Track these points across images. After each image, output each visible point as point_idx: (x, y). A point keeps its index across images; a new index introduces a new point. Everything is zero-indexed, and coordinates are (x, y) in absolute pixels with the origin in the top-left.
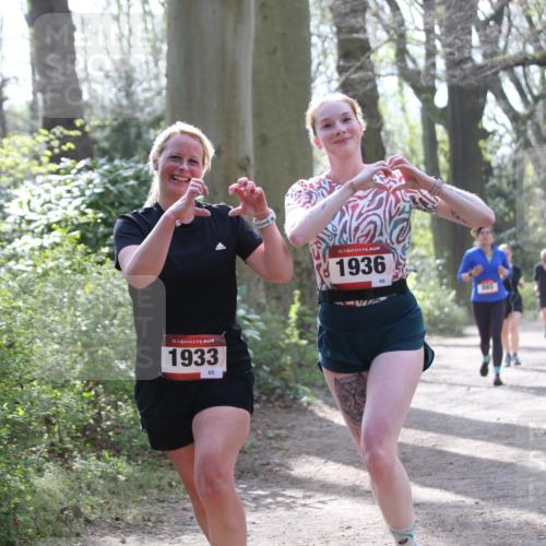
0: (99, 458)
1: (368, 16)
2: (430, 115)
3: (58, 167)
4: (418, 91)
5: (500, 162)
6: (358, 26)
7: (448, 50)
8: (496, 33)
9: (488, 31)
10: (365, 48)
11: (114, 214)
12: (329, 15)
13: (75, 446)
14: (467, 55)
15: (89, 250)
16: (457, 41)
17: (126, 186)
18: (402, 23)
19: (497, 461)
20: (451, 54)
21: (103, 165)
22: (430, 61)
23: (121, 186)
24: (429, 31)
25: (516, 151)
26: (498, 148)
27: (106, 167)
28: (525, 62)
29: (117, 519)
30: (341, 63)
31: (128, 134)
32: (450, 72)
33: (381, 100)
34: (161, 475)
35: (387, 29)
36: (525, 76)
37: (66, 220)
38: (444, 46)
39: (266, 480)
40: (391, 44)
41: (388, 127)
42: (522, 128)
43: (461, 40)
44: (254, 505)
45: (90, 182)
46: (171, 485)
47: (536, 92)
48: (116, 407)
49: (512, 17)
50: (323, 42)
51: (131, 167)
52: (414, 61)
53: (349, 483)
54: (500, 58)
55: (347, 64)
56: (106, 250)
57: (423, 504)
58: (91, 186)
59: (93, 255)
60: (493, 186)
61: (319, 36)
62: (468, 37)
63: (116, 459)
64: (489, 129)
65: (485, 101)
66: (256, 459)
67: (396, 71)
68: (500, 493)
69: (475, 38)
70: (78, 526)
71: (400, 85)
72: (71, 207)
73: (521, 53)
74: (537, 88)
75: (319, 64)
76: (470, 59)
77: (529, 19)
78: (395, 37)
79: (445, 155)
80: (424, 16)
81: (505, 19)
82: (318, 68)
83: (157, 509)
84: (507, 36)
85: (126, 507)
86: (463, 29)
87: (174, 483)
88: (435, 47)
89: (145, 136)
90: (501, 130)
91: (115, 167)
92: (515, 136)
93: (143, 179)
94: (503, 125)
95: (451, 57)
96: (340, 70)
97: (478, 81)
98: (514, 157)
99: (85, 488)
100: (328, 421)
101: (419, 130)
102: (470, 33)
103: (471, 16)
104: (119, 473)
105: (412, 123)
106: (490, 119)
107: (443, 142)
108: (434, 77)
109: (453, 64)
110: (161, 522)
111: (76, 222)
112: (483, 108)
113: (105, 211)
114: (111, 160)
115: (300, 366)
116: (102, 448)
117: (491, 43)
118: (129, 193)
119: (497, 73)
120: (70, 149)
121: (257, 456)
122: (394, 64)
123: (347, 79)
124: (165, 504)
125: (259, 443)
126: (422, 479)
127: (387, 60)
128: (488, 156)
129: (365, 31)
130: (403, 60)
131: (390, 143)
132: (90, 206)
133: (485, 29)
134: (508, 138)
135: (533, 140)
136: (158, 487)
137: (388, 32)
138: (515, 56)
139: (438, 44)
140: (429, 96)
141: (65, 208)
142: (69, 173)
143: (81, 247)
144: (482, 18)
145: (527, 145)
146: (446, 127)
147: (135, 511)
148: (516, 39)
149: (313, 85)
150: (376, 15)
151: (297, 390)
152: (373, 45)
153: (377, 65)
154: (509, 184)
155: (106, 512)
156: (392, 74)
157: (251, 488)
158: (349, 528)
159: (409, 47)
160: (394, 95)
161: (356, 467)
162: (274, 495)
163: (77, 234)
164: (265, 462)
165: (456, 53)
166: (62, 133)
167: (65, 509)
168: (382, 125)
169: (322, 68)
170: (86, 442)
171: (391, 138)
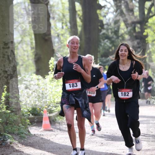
5: (108, 21)
25: (116, 16)
26: (107, 13)
42: (119, 4)
60: (104, 34)
64: (102, 4)
79: (80, 18)
90: (109, 6)
92: (115, 8)
98: (115, 19)
100: (21, 152)
101: (67, 5)
105: (64, 1)
107: (79, 11)
115: (7, 124)
131: (52, 12)
134: (112, 10)
135: (124, 10)
145: (122, 13)
146: (81, 3)
151: (5, 136)
154: (112, 33)
168: (49, 2)
171: (53, 9)
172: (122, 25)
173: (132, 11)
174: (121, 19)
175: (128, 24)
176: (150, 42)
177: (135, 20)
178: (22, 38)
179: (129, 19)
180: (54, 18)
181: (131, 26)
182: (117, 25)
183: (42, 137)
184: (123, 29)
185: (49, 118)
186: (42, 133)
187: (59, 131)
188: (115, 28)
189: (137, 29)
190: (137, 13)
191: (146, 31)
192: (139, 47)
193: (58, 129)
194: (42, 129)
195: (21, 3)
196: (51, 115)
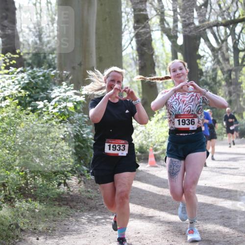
0: (27, 201)
1: (148, 4)
2: (175, 49)
3: (8, 71)
4: (170, 37)
5: (206, 69)
6: (143, 8)
7: (183, 19)
8: (205, 12)
9: (201, 11)
10: (146, 18)
11: (33, 92)
12: (130, 3)
13: (16, 196)
14: (191, 21)
15: (23, 109)
16: (187, 15)
17: (39, 80)
18: (162, 7)
19: (205, 203)
20: (185, 21)
21: (29, 70)
22: (175, 24)
23: (37, 80)
24: (175, 11)
25: (214, 65)
26: (206, 63)
27: (30, 71)
28: (217, 25)
29: (35, 229)
30: (135, 25)
31: (40, 57)
32: (184, 29)
33: (153, 42)
34: (54, 209)
35: (156, 10)
36: (218, 31)
37: (12, 95)
38: (181, 17)
39: (102, 212)
40: (158, 16)
41: (156, 53)
42: (217, 54)
43: (190, 15)
44: (96, 223)
45: (23, 78)
46: (59, 214)
47: (222, 38)
48: (34, 179)
49: (212, 5)
50: (127, 15)
51: (41, 71)
52: (168, 24)
53: (138, 213)
54: (207, 23)
55: (138, 26)
56: (30, 108)
57: (171, 222)
58: (23, 80)
59: (24, 111)
60: (203, 80)
61: (125, 13)
62: (192, 13)
63: (34, 202)
64: (202, 55)
65: (200, 42)
66: (97, 202)
67: (160, 29)
68: (206, 217)
69: (195, 14)
70: (17, 232)
71: (162, 35)
72: (14, 89)
73: (216, 21)
74: (223, 37)
75: (126, 25)
76: (193, 23)
77: (220, 5)
78: (160, 13)
80: (173, 4)
81: (209, 5)
82: (125, 27)
83: (53, 225)
84: (210, 13)
85: (39, 224)
86: (190, 10)
87: (60, 213)
88: (177, 18)
89: (47, 58)
90: (207, 55)
91: (34, 71)
92: (213, 58)
93: (46, 77)
94: (208, 53)
95: (185, 22)
96: (135, 28)
97: (197, 33)
98: (212, 67)
99: (20, 215)
101: (170, 55)
102: (193, 12)
103: (194, 4)
104: (36, 208)
105: (167, 52)
106: (202, 50)
108: (177, 31)
109: (185, 26)
110: (55, 230)
111: (16, 96)
112: (199, 45)
113: (30, 91)
114: (32, 68)
116: (28, 197)
117: (202, 16)
118: (40, 83)
119: (205, 29)
120: (14, 63)
121: (97, 201)
122: (159, 25)
123: (138, 32)
124: (57, 222)
125: (98, 195)
126: (171, 211)
127: (156, 24)
128: (201, 67)
129: (146, 11)
130: (163, 24)
131: (157, 61)
132: (23, 88)
133: (200, 10)
134: (210, 59)
135: (221, 60)
136: (53, 214)
137: (156, 11)
138: (213, 22)
139: (179, 17)
140: (175, 40)
141: (12, 90)
142: (13, 74)
143: (19, 107)
144: (198, 5)
145: (218, 62)
146: (182, 53)
147: (43, 226)
148: (214, 15)
149: (123, 35)
150: (151, 3)
152: (150, 17)
153: (151, 25)
154: (210, 80)
155: (30, 225)
156: (158, 30)
157: (95, 215)
158: (139, 233)
159: (165, 18)
160: (159, 39)
161: (142, 206)
162: (105, 218)
163: (17, 101)
164: (101, 204)
165: (187, 21)
166: (10, 56)
167: (12, 224)
168: (154, 53)
169: (127, 27)
170: (21, 194)
171: (158, 59)
172: (219, 72)
173: (227, 60)
174: (218, 67)
177: (231, 68)
178: (131, 85)
179: (225, 67)
180: (158, 67)
182: (214, 73)
183: (148, 172)
184: (221, 76)
185: (155, 155)
186: (148, 169)
187: (163, 167)
190: (232, 62)
191: (240, 78)
192: (234, 92)
193: (162, 165)
194: (148, 165)
195: (130, 54)
196: (156, 153)
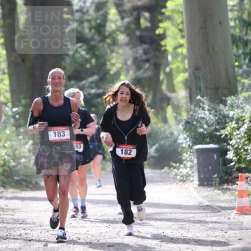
175: (125, 11)
176: (170, 49)
181: (132, 15)
188: (97, 18)
189: (144, 23)
